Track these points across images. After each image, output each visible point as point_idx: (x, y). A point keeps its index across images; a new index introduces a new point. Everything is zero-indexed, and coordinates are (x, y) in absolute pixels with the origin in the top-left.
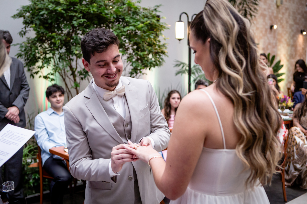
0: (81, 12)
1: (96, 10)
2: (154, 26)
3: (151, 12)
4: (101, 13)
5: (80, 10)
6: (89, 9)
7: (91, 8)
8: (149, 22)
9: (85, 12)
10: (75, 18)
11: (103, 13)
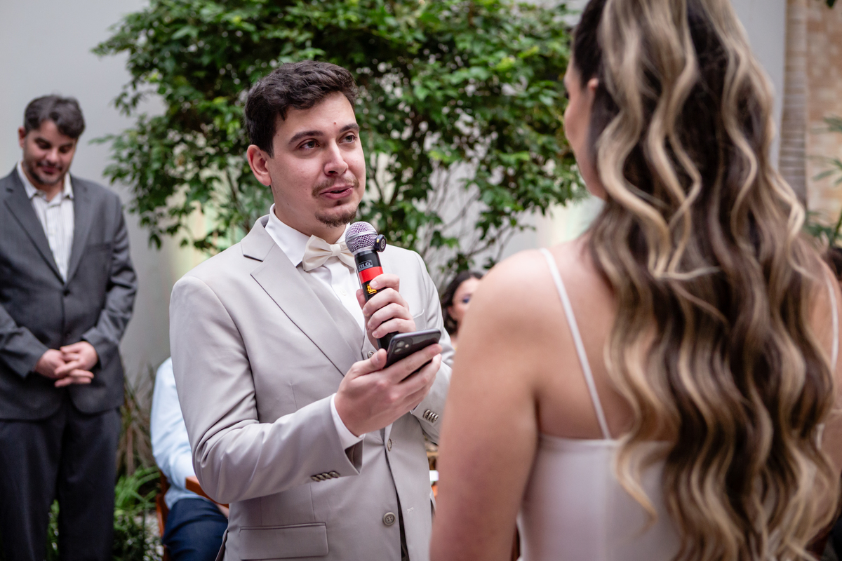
0: (308, 26)
1: (354, 18)
2: (556, 63)
3: (547, 18)
4: (375, 27)
5: (305, 21)
6: (334, 16)
7: (340, 12)
8: (536, 49)
9: (321, 27)
10: (288, 48)
11: (382, 28)
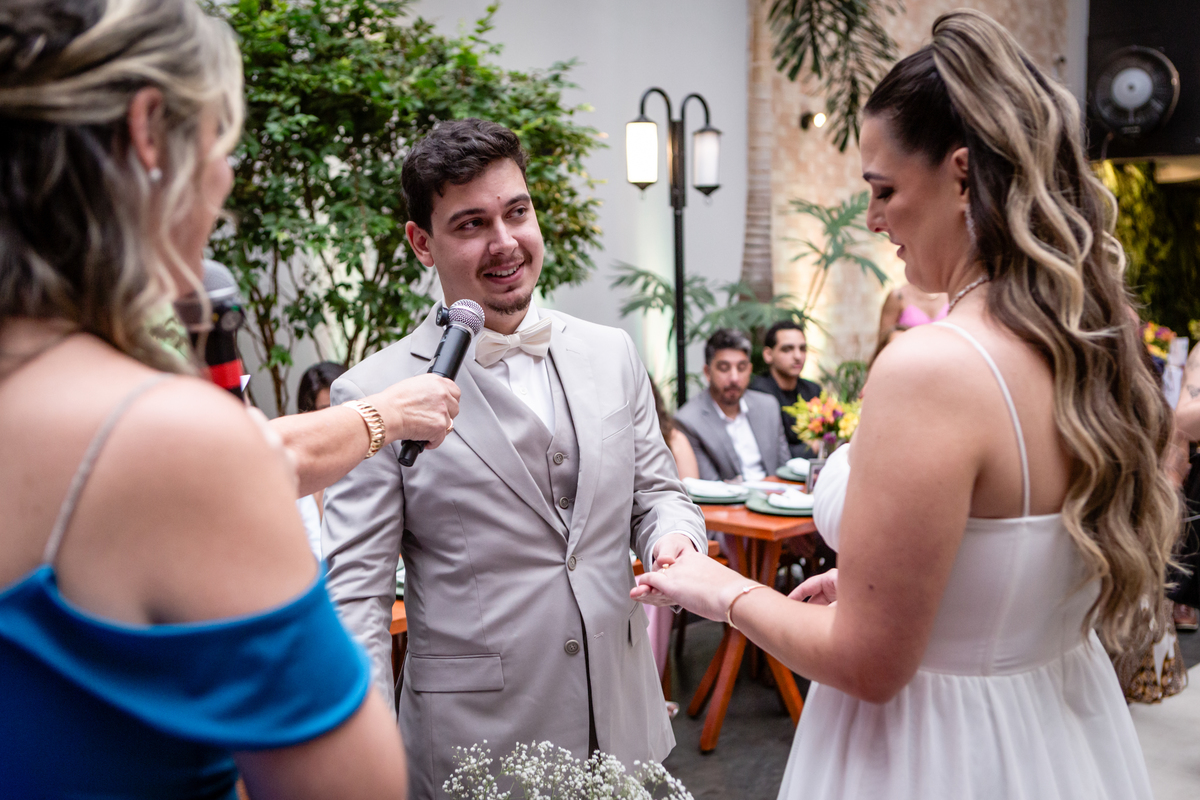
0: (295, 91)
1: (350, 82)
2: (553, 137)
3: (541, 89)
4: (367, 92)
5: (293, 83)
6: (325, 79)
7: (331, 75)
8: (536, 122)
9: (308, 91)
10: (275, 113)
11: (375, 94)
